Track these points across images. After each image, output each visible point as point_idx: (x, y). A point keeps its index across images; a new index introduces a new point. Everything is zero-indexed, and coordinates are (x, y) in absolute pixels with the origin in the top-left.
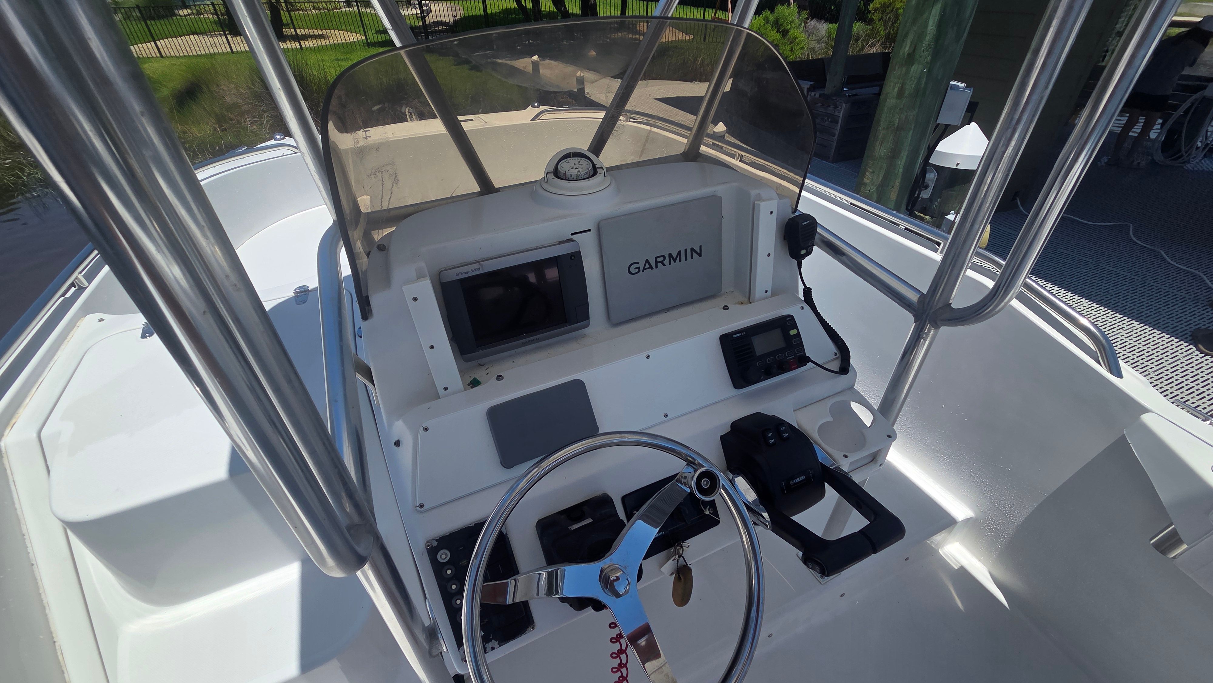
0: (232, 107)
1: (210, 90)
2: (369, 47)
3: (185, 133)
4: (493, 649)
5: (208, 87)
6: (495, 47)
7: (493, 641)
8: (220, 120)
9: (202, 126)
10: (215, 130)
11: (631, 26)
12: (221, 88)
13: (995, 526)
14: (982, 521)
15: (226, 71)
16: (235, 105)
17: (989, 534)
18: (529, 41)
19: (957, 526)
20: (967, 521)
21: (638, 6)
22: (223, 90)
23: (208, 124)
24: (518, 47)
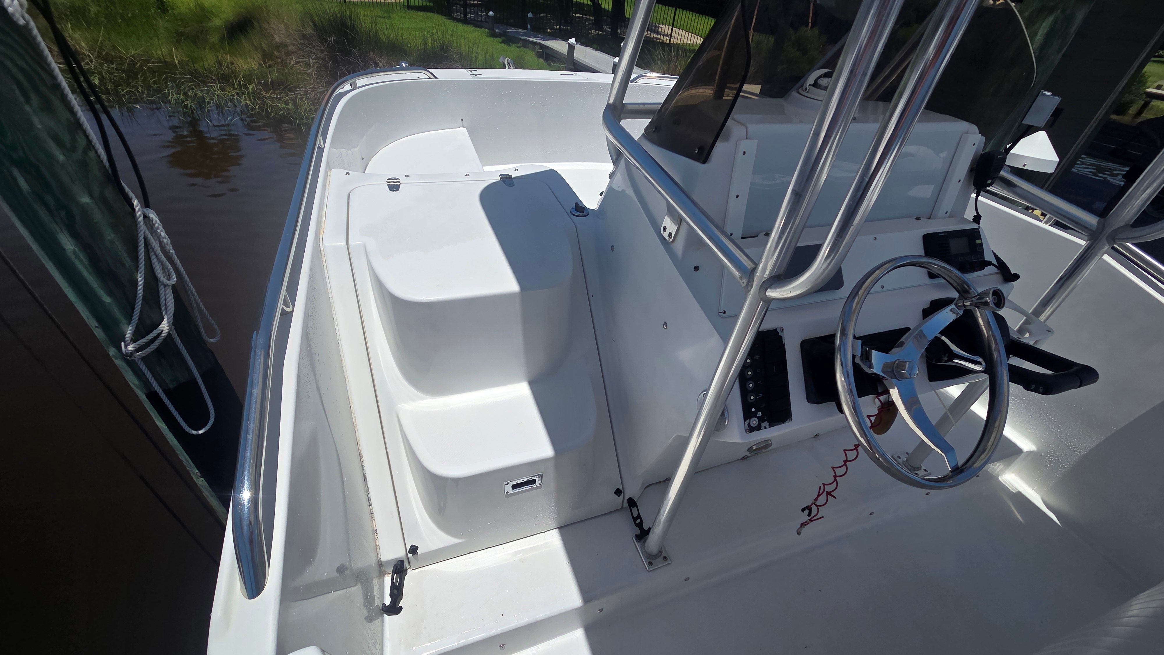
0: (279, 47)
1: (260, 27)
2: (408, 10)
3: (232, 63)
4: (765, 428)
5: (259, 23)
6: (529, 27)
7: (766, 422)
8: (266, 56)
9: (249, 60)
10: (260, 64)
11: (653, 28)
12: (271, 26)
13: (1056, 458)
14: (1043, 454)
15: (278, 11)
16: (284, 45)
17: (1049, 465)
18: (560, 27)
19: (1023, 455)
20: (1030, 452)
21: (660, 10)
22: (273, 29)
23: (254, 59)
24: (549, 31)
